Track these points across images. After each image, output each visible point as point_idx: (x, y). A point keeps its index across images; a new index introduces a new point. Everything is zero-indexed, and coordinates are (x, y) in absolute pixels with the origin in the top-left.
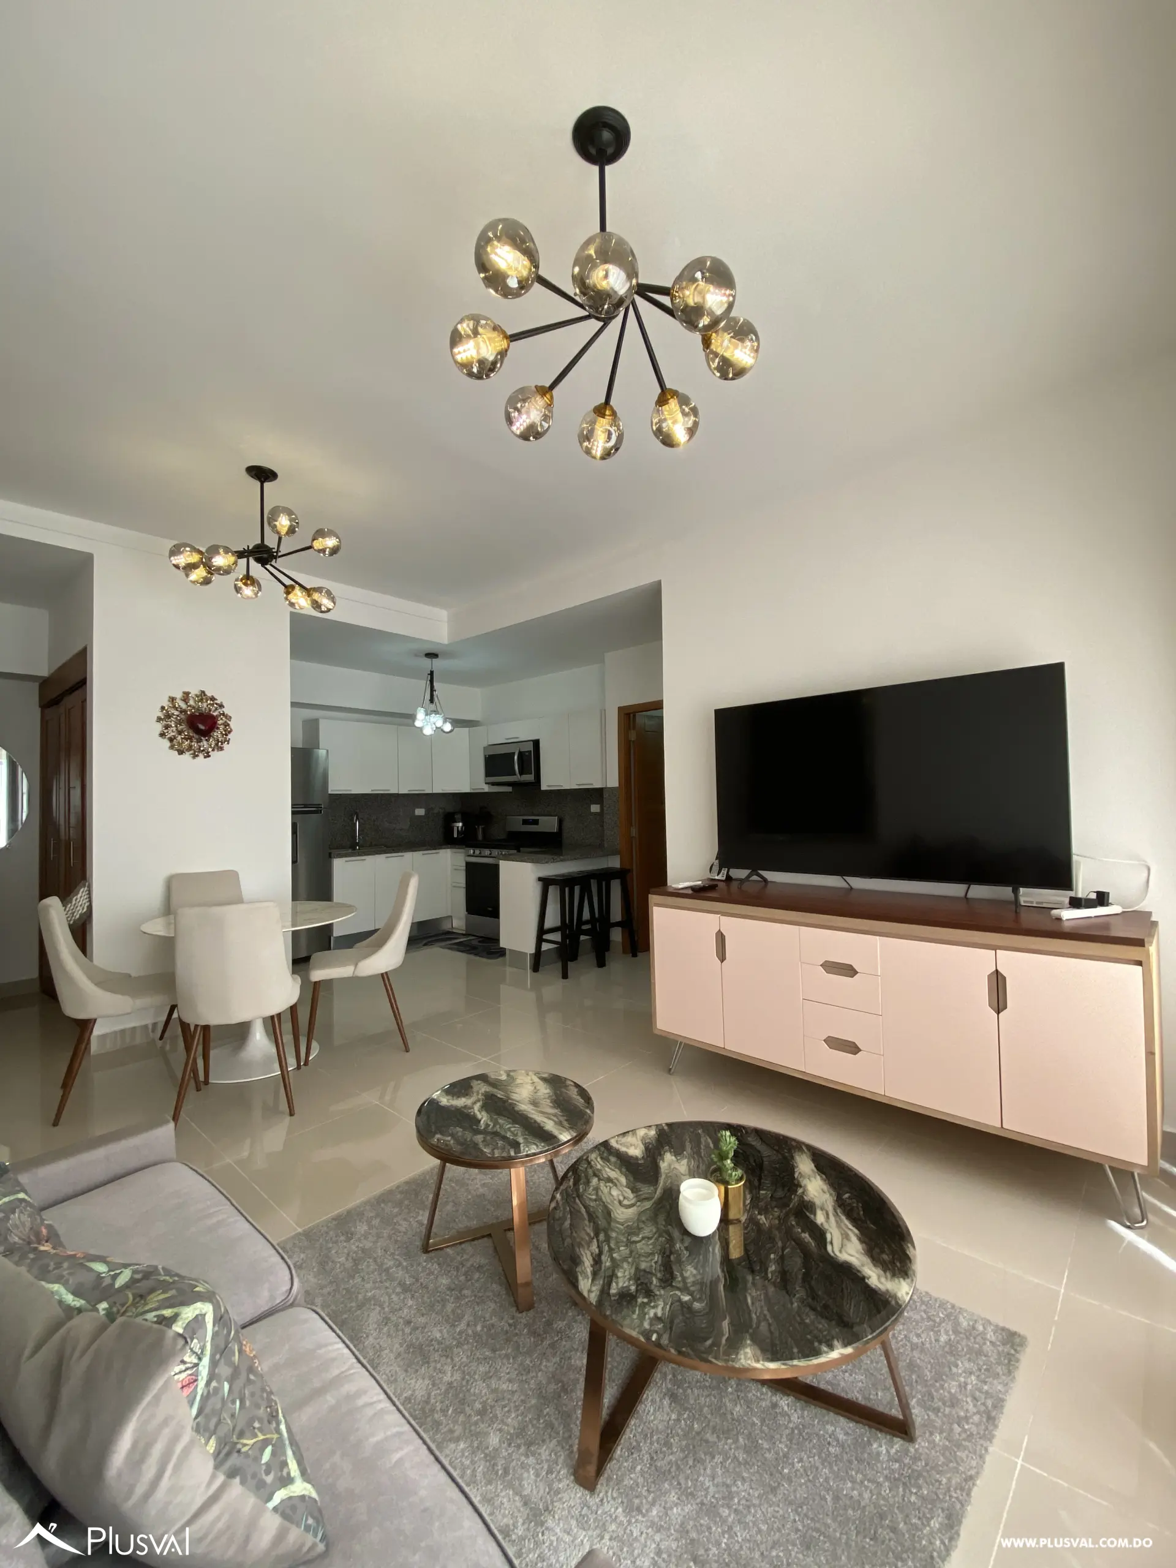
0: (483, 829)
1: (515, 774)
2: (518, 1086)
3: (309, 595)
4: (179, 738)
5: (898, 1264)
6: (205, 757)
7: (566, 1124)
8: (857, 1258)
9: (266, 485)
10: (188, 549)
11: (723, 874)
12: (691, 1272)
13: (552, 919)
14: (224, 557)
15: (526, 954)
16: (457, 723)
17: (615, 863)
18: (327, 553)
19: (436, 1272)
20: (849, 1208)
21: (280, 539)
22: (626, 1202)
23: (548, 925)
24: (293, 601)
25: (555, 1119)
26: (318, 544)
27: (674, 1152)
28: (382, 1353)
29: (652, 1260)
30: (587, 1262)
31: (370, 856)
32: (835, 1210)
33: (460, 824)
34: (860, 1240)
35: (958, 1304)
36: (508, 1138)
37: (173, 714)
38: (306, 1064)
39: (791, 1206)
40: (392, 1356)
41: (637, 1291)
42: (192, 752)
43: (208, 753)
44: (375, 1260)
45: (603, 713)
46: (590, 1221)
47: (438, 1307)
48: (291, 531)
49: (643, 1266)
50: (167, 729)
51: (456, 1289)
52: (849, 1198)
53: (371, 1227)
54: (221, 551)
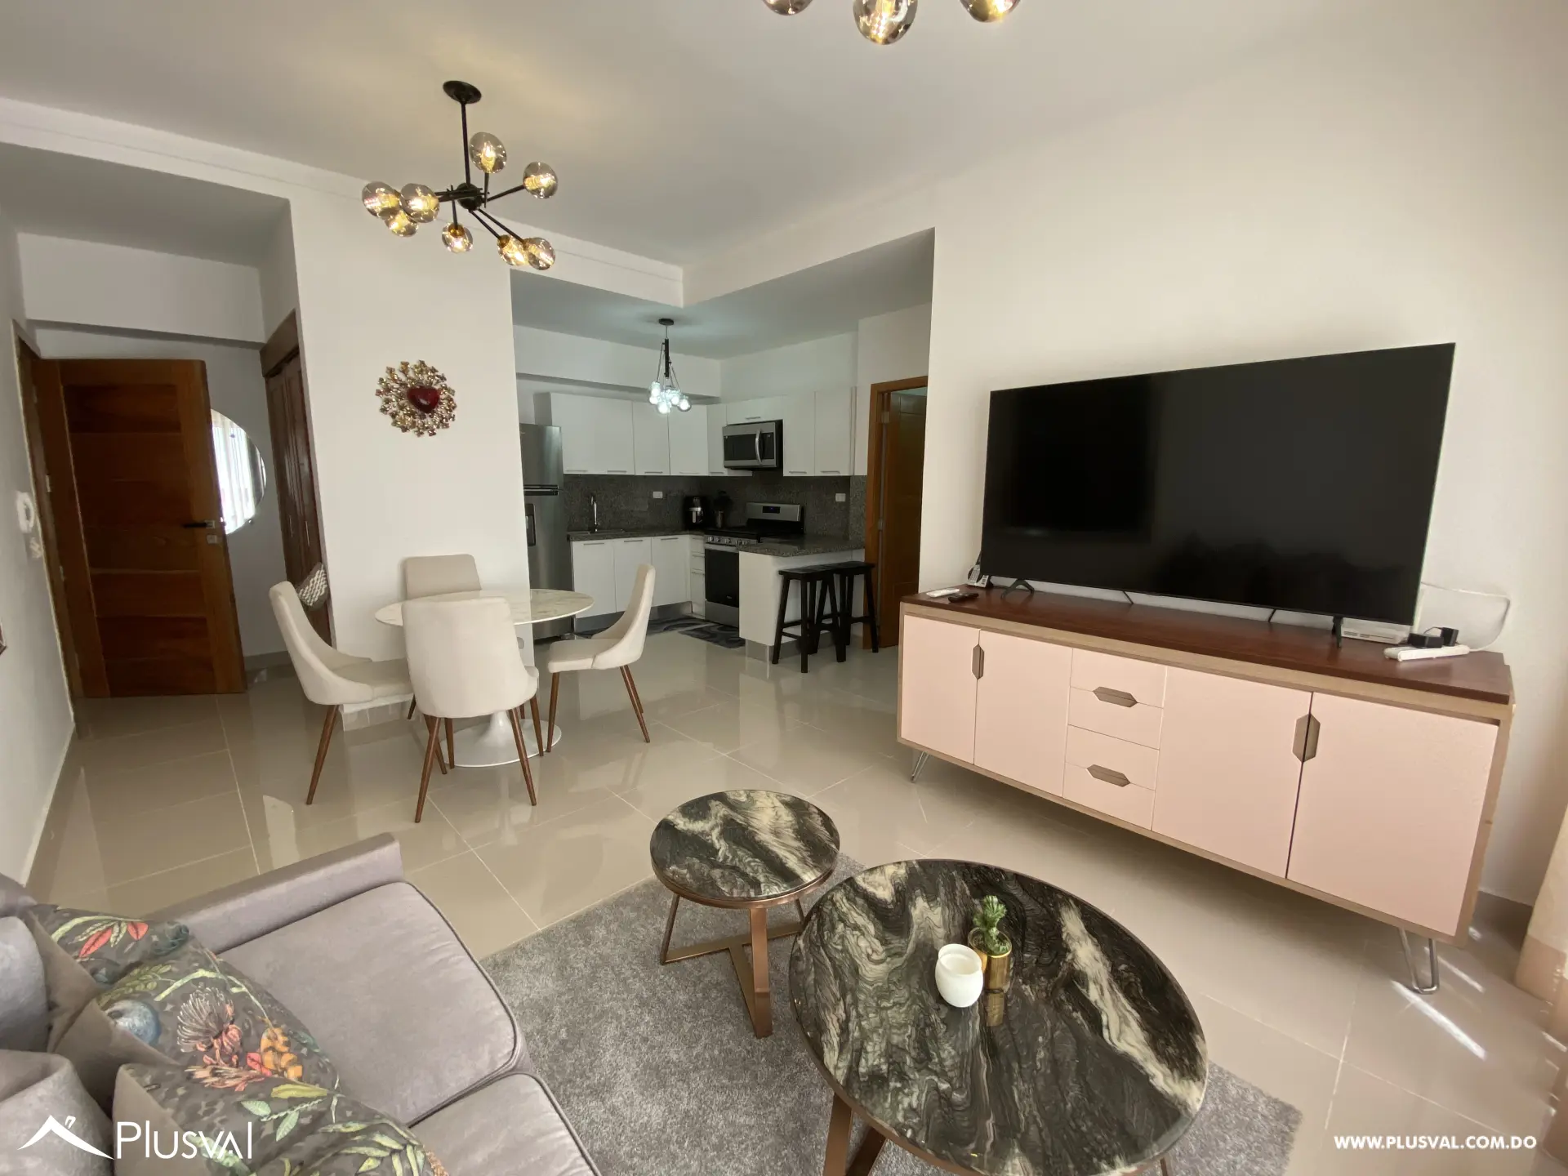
0: (723, 515)
1: (754, 458)
2: (758, 809)
3: (525, 248)
4: (401, 413)
5: (1187, 1061)
6: (430, 435)
7: (809, 860)
8: (1138, 1050)
9: (468, 107)
10: (383, 190)
11: (984, 580)
12: (950, 1052)
13: (793, 612)
14: (423, 199)
15: (765, 646)
16: (694, 399)
17: (859, 557)
18: (541, 194)
19: (673, 987)
20: (1126, 984)
21: (487, 176)
22: (875, 957)
23: (789, 617)
24: (510, 255)
25: (798, 853)
26: (530, 183)
27: (927, 897)
28: (619, 1072)
29: (905, 1033)
30: (834, 1030)
31: (609, 540)
32: (1110, 985)
33: (699, 509)
34: (1140, 1026)
35: (1226, 1068)
36: (747, 875)
37: (392, 387)
38: (548, 750)
39: (1059, 976)
40: (629, 1076)
41: (889, 1071)
42: (416, 429)
43: (433, 430)
44: (613, 969)
45: (854, 392)
46: (835, 978)
47: (675, 1024)
48: (499, 165)
49: (896, 1039)
50: (387, 403)
51: (693, 1007)
52: (1126, 970)
53: (609, 932)
54: (419, 191)
